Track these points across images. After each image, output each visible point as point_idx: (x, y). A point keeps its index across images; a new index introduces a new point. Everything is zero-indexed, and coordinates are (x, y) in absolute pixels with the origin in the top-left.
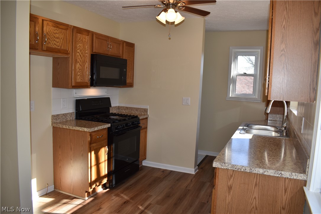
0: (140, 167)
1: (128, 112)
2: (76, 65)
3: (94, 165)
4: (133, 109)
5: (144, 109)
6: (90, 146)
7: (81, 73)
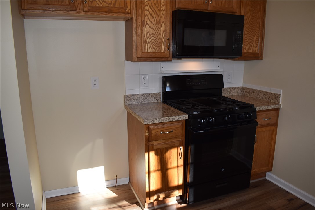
0: (251, 182)
1: (253, 97)
2: (143, 28)
3: (155, 171)
4: (260, 93)
5: (275, 94)
6: (149, 143)
7: (152, 39)
